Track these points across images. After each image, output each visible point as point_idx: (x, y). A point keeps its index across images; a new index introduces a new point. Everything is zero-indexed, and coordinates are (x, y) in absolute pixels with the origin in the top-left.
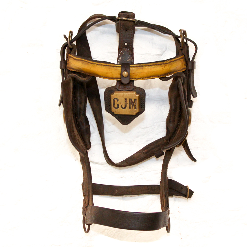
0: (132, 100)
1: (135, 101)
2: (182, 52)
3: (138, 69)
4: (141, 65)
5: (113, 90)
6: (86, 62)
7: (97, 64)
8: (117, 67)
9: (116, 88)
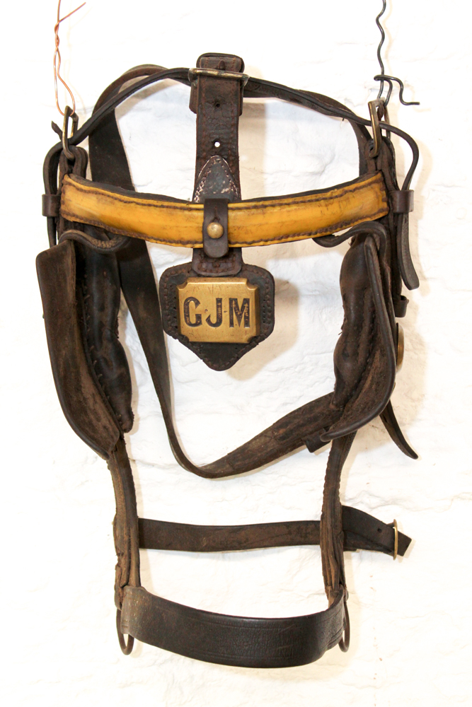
0: (236, 303)
1: (246, 305)
2: (376, 164)
3: (253, 214)
4: (261, 203)
5: (183, 275)
6: (109, 196)
7: (138, 204)
8: (191, 209)
9: (192, 270)
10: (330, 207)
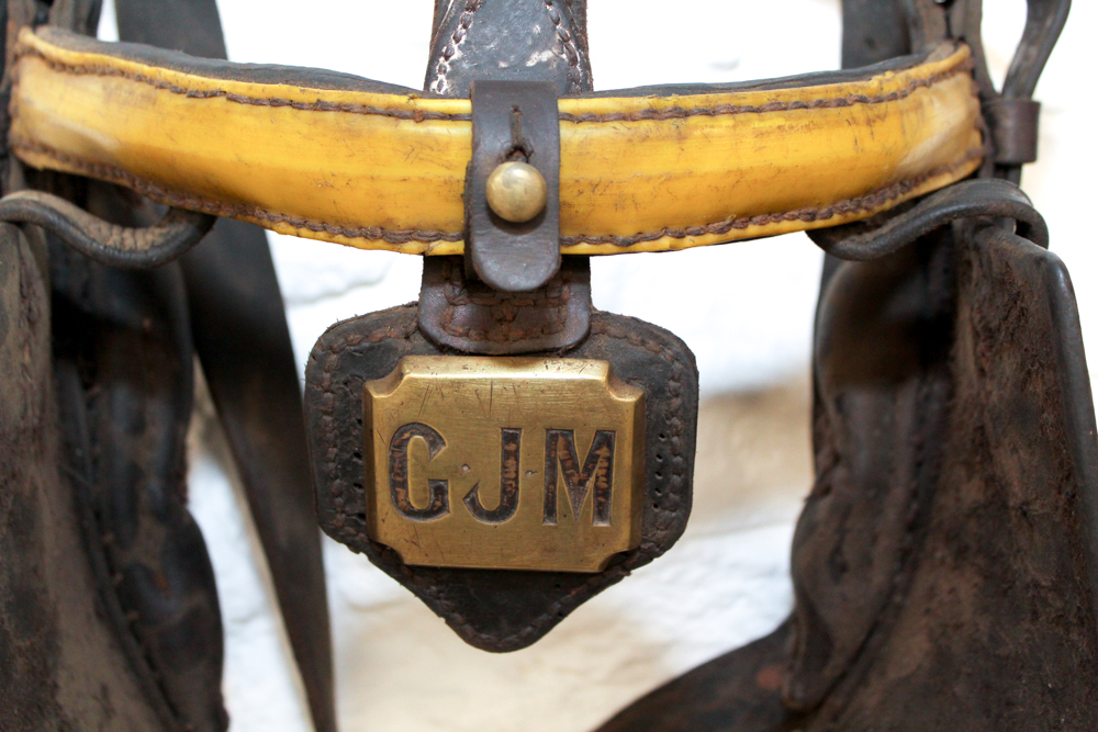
0: (569, 446)
1: (603, 452)
3: (645, 138)
4: (671, 101)
5: (390, 350)
6: (140, 78)
7: (233, 99)
8: (422, 117)
9: (420, 329)
10: (878, 127)
